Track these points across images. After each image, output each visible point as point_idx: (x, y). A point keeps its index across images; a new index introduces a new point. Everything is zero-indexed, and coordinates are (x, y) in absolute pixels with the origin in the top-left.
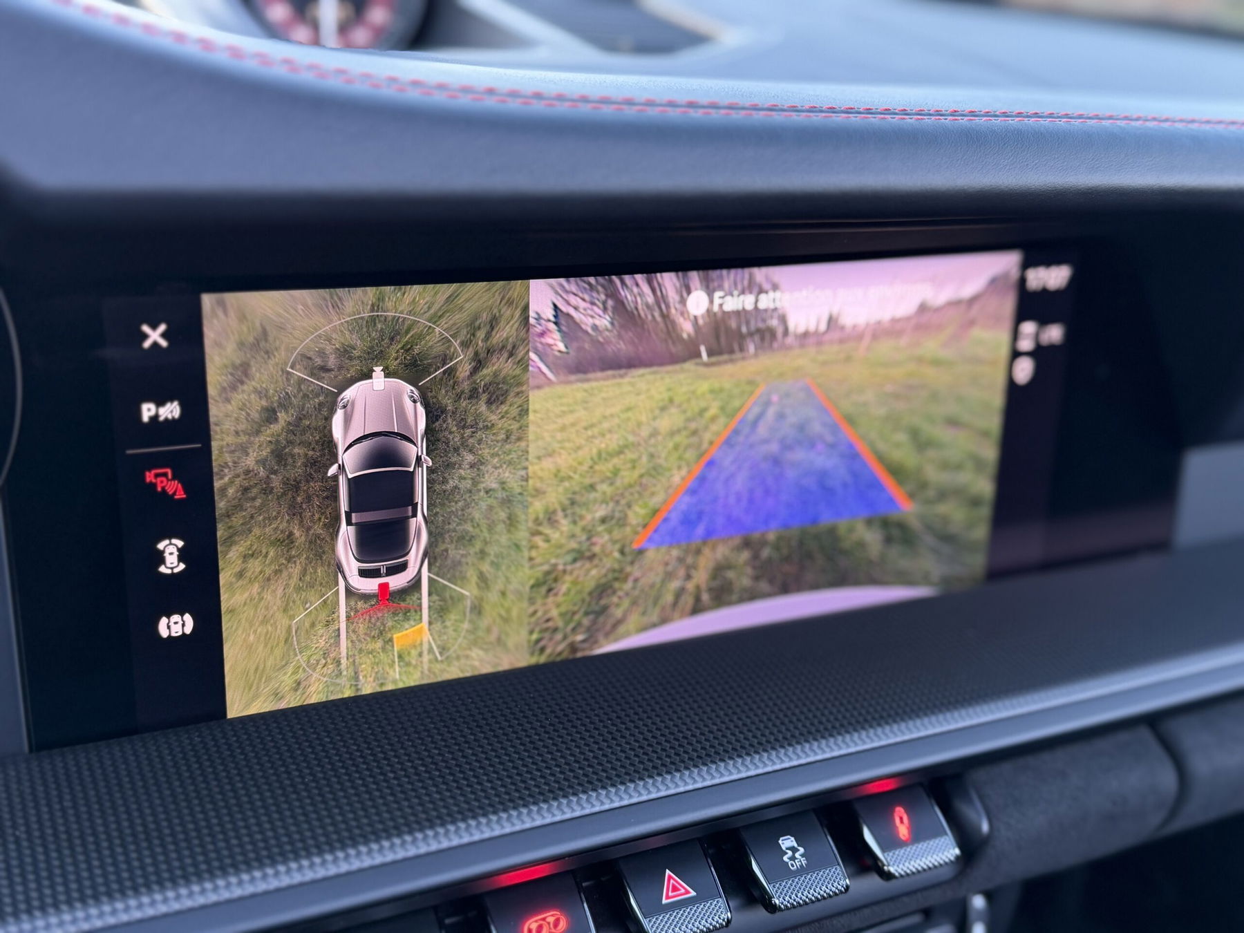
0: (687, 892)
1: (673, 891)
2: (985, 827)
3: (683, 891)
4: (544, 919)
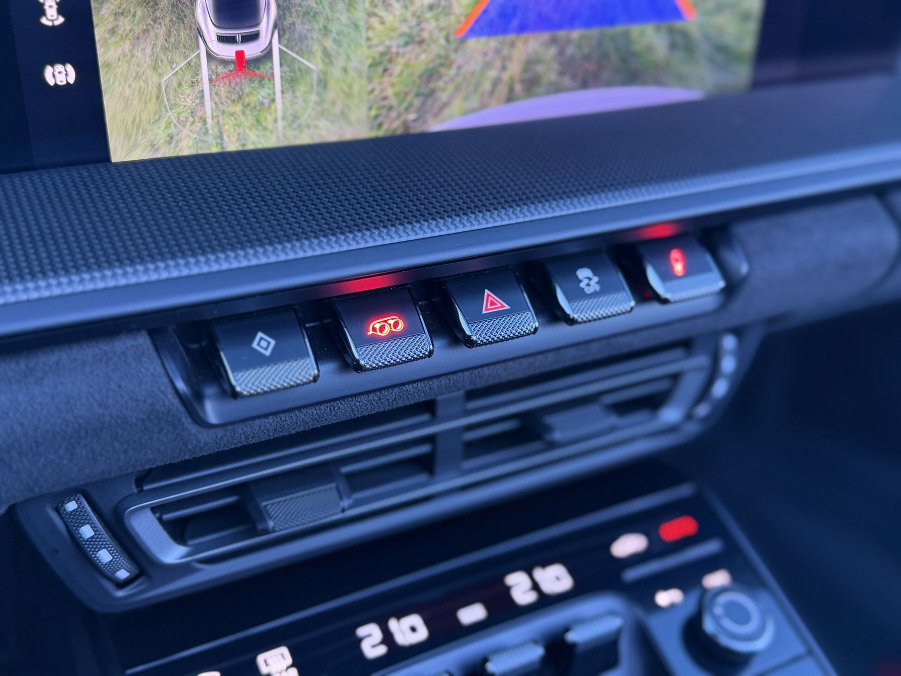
0: (503, 306)
1: (491, 305)
2: (745, 269)
3: (499, 305)
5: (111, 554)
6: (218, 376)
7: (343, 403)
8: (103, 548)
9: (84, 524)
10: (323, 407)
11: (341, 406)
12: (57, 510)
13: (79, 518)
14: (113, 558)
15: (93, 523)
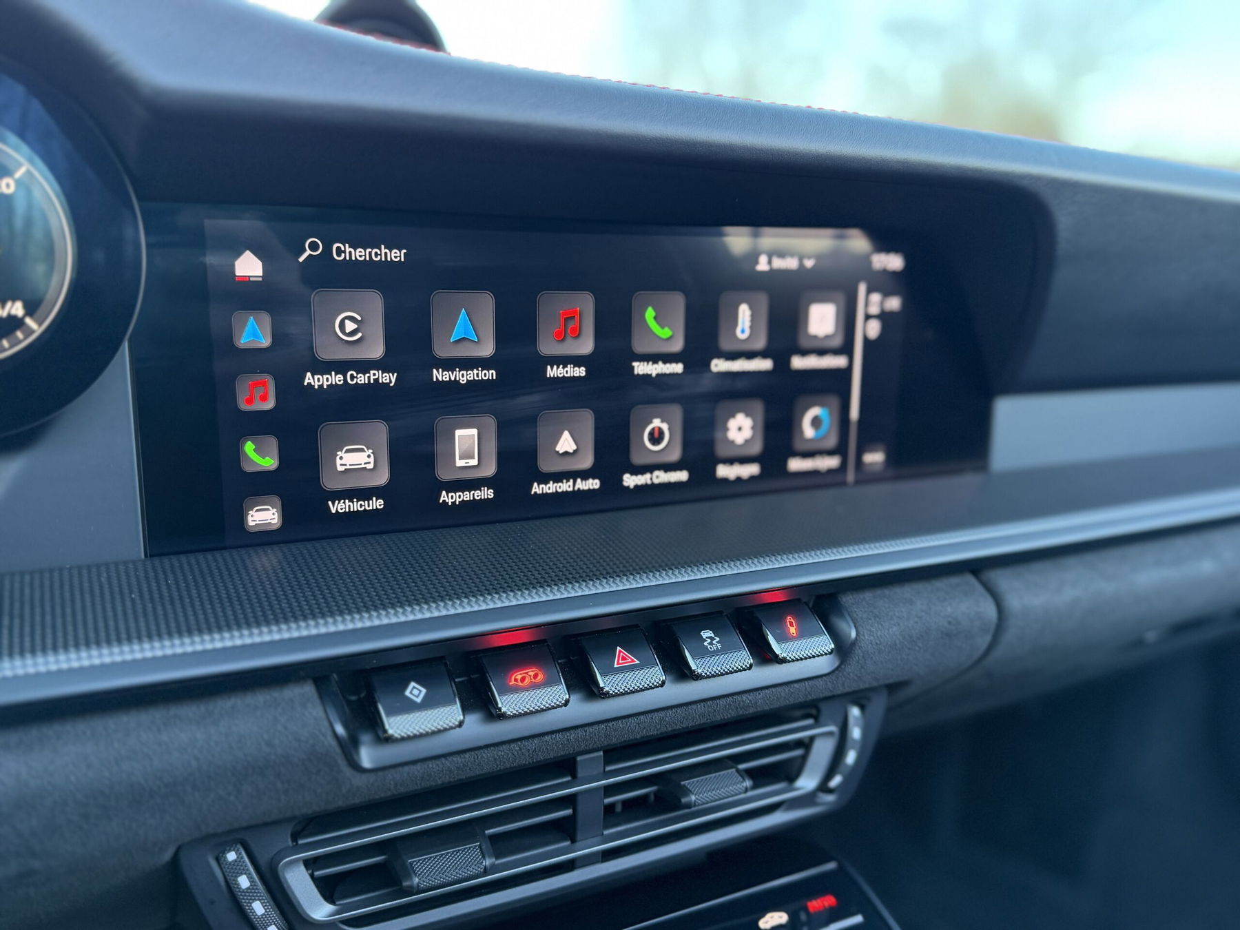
0: (633, 661)
1: (622, 660)
2: (853, 634)
3: (630, 660)
4: (527, 673)
5: (264, 907)
6: (374, 725)
7: (486, 751)
8: (256, 900)
9: (241, 874)
10: (467, 755)
11: (484, 755)
12: (217, 859)
13: (238, 869)
14: (266, 912)
15: (249, 874)
